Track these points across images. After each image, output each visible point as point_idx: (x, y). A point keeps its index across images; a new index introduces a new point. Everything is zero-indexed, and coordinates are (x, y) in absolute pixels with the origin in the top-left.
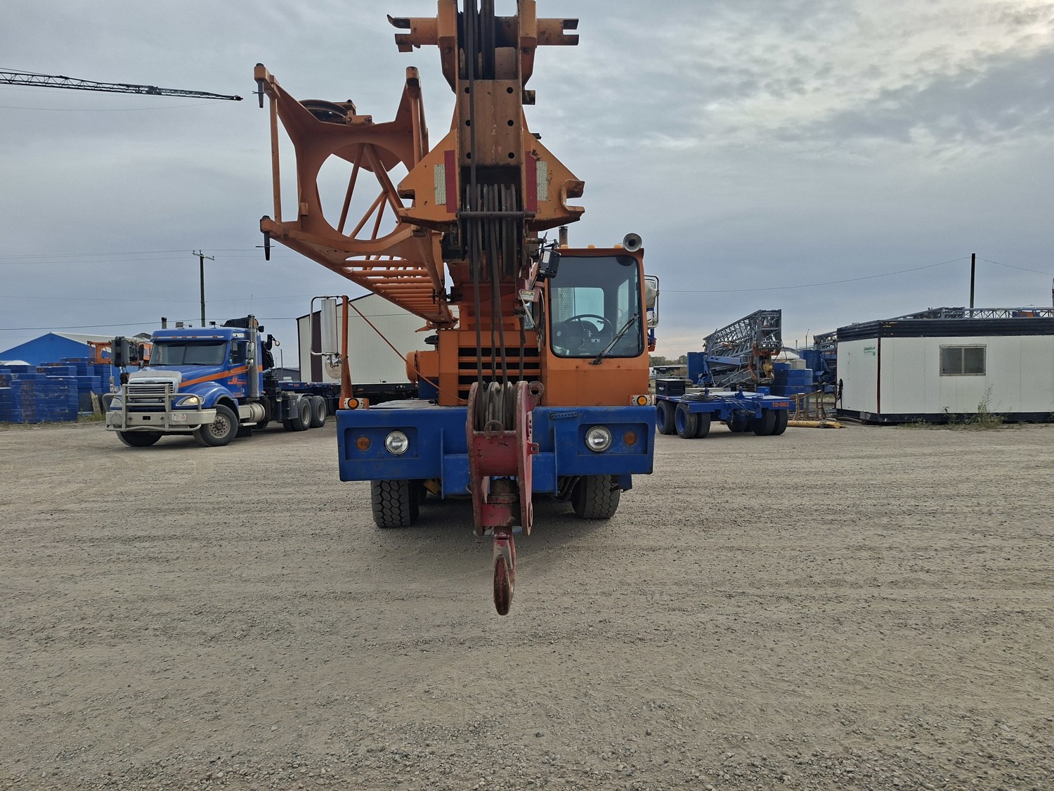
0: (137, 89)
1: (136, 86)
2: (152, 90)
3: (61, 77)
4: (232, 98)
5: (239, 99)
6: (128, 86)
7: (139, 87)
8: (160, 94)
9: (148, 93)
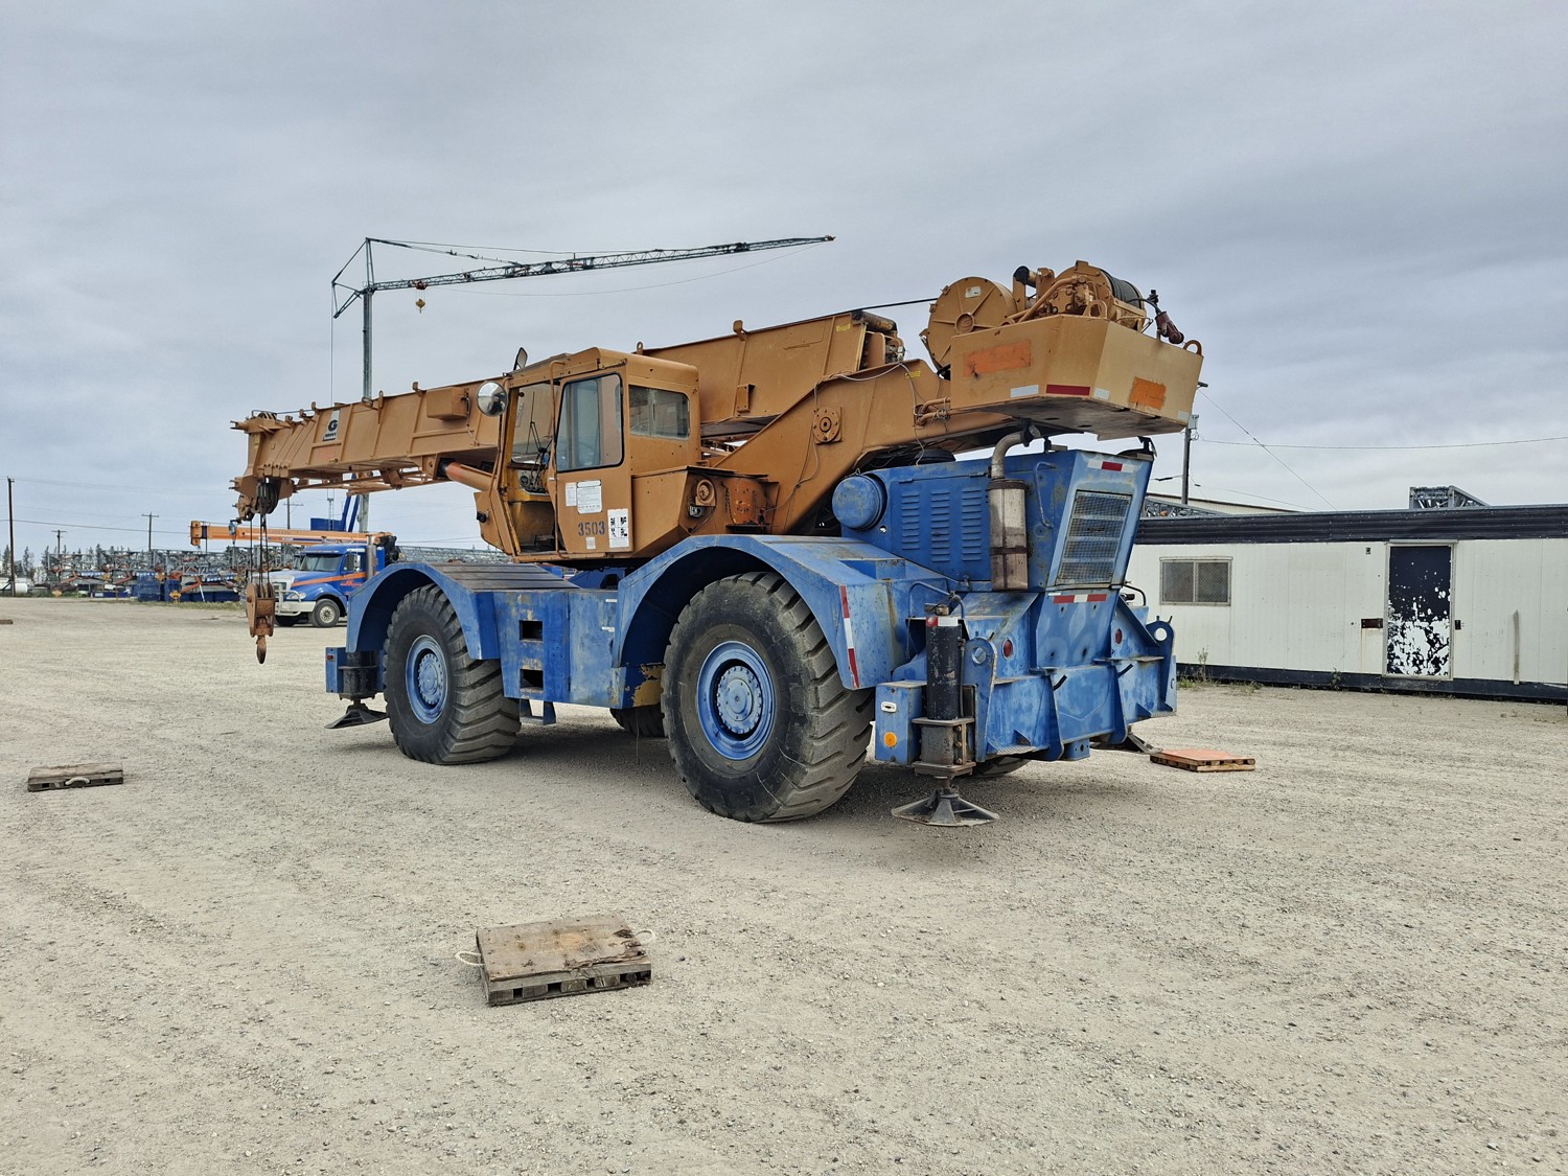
0: (725, 249)
1: (723, 247)
2: (741, 248)
3: (656, 250)
4: (823, 239)
5: (831, 239)
6: (717, 247)
7: (728, 246)
8: (748, 250)
9: (736, 251)
